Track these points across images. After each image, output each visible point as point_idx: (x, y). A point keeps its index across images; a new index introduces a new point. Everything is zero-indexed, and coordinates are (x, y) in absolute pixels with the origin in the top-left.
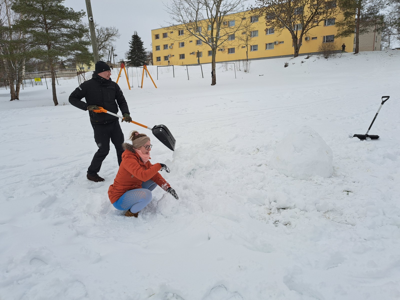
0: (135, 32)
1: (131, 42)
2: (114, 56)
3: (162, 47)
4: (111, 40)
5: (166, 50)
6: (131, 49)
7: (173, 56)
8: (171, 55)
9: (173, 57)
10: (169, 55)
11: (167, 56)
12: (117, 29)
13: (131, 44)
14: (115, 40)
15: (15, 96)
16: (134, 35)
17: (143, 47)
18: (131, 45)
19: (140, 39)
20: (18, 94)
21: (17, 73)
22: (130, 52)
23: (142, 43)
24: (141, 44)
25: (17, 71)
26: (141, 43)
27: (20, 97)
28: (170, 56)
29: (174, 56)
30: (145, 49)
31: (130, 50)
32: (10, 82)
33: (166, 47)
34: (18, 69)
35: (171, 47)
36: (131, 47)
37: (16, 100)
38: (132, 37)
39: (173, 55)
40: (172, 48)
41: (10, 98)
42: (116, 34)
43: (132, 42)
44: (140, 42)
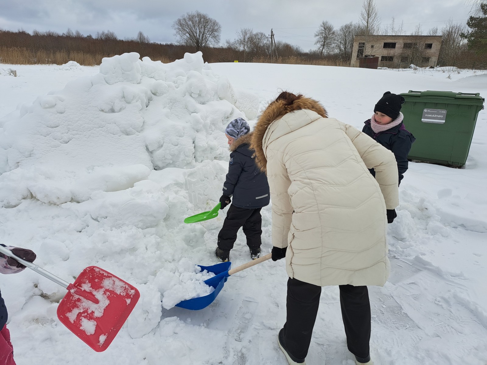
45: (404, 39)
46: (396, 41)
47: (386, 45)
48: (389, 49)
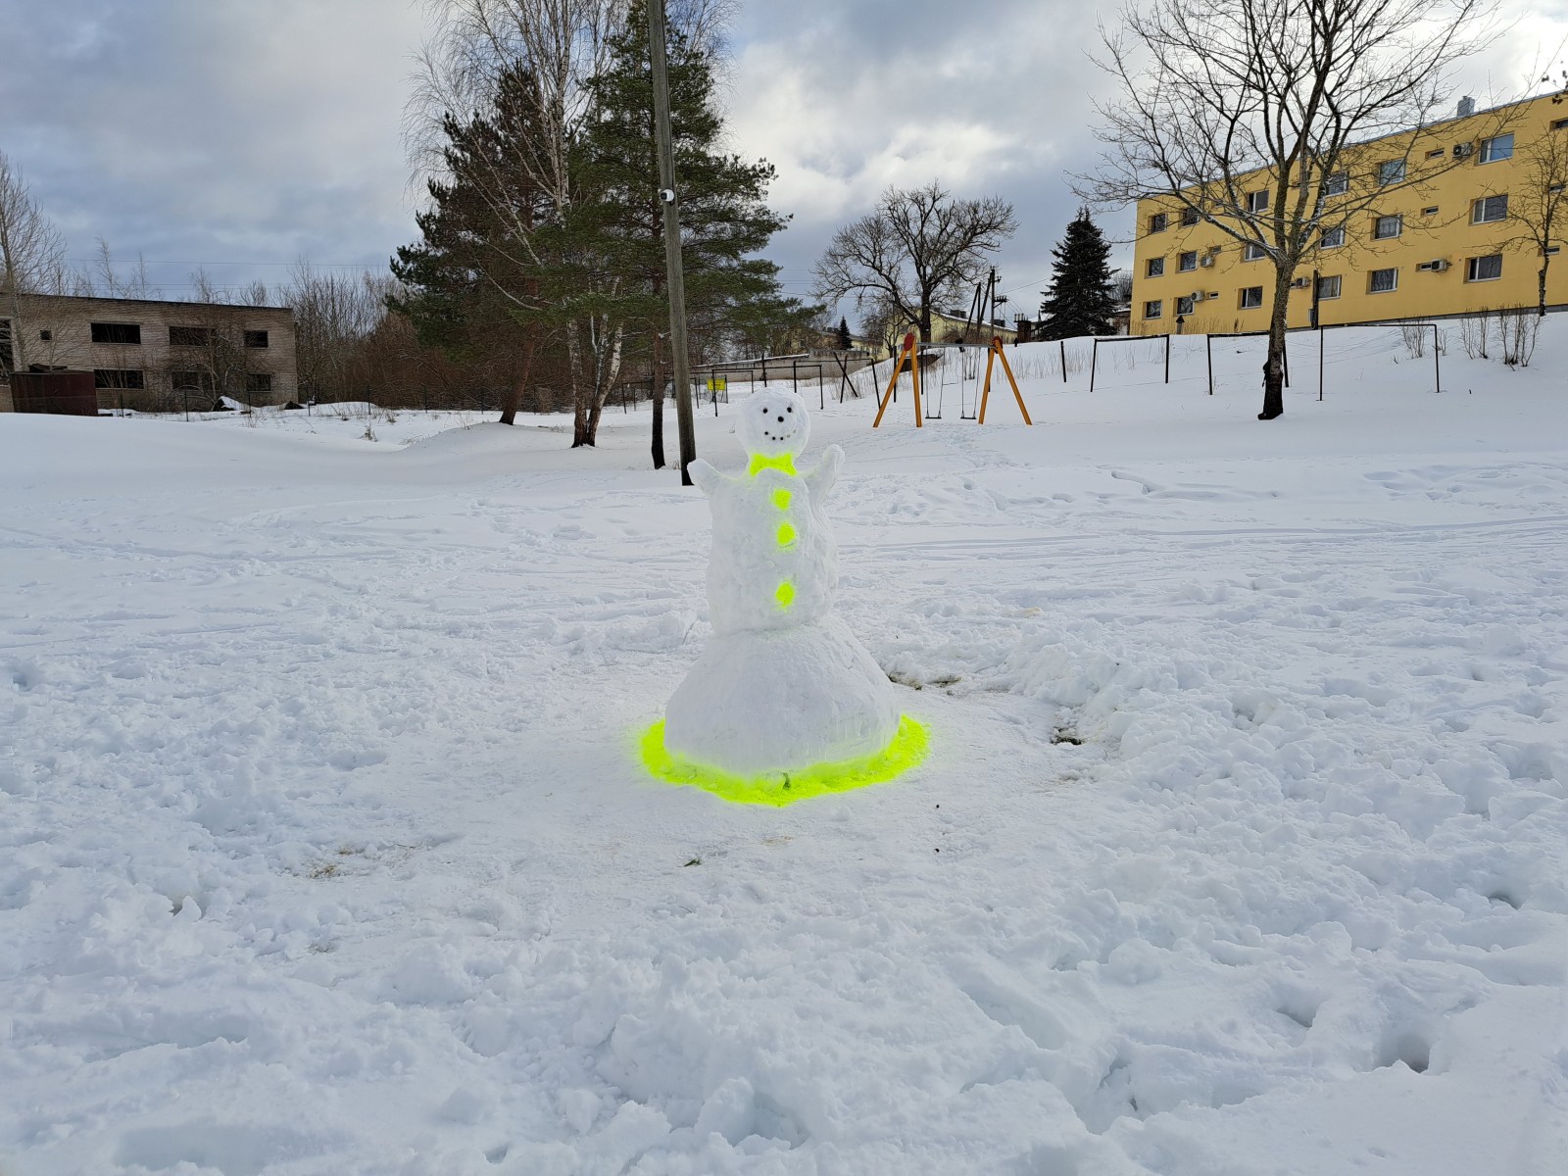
0: (1084, 211)
1: (1061, 247)
2: (993, 301)
3: (1170, 264)
4: (982, 245)
5: (1187, 275)
6: (1059, 274)
7: (1212, 295)
8: (1203, 294)
9: (1211, 303)
10: (1194, 295)
11: (1188, 298)
12: (1006, 205)
13: (1058, 255)
14: (996, 244)
15: (584, 436)
16: (1074, 224)
17: (1106, 264)
18: (1061, 259)
19: (1098, 234)
20: (592, 429)
21: (600, 365)
22: (1052, 287)
23: (1107, 248)
24: (1101, 251)
25: (602, 356)
26: (1102, 249)
27: (597, 440)
28: (1198, 298)
29: (1217, 295)
30: (1113, 272)
31: (1055, 278)
32: (577, 390)
33: (1186, 260)
34: (603, 353)
35: (1208, 262)
36: (1059, 267)
37: (586, 446)
38: (1069, 229)
39: (1213, 291)
40: (1212, 266)
41: (572, 441)
42: (1002, 222)
43: (1064, 249)
44: (1095, 246)
45: (164, 314)
46: (136, 319)
47: (103, 333)
48: (119, 347)
